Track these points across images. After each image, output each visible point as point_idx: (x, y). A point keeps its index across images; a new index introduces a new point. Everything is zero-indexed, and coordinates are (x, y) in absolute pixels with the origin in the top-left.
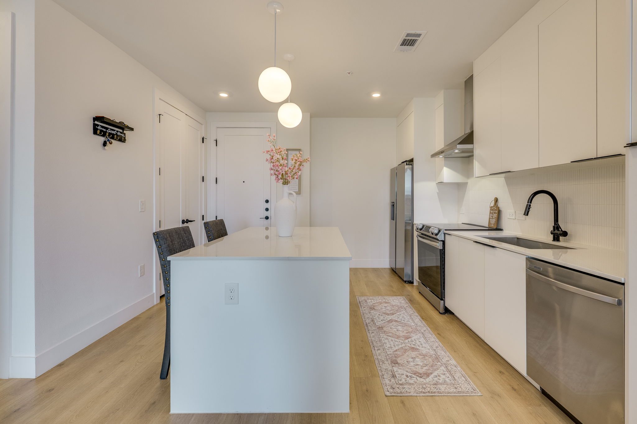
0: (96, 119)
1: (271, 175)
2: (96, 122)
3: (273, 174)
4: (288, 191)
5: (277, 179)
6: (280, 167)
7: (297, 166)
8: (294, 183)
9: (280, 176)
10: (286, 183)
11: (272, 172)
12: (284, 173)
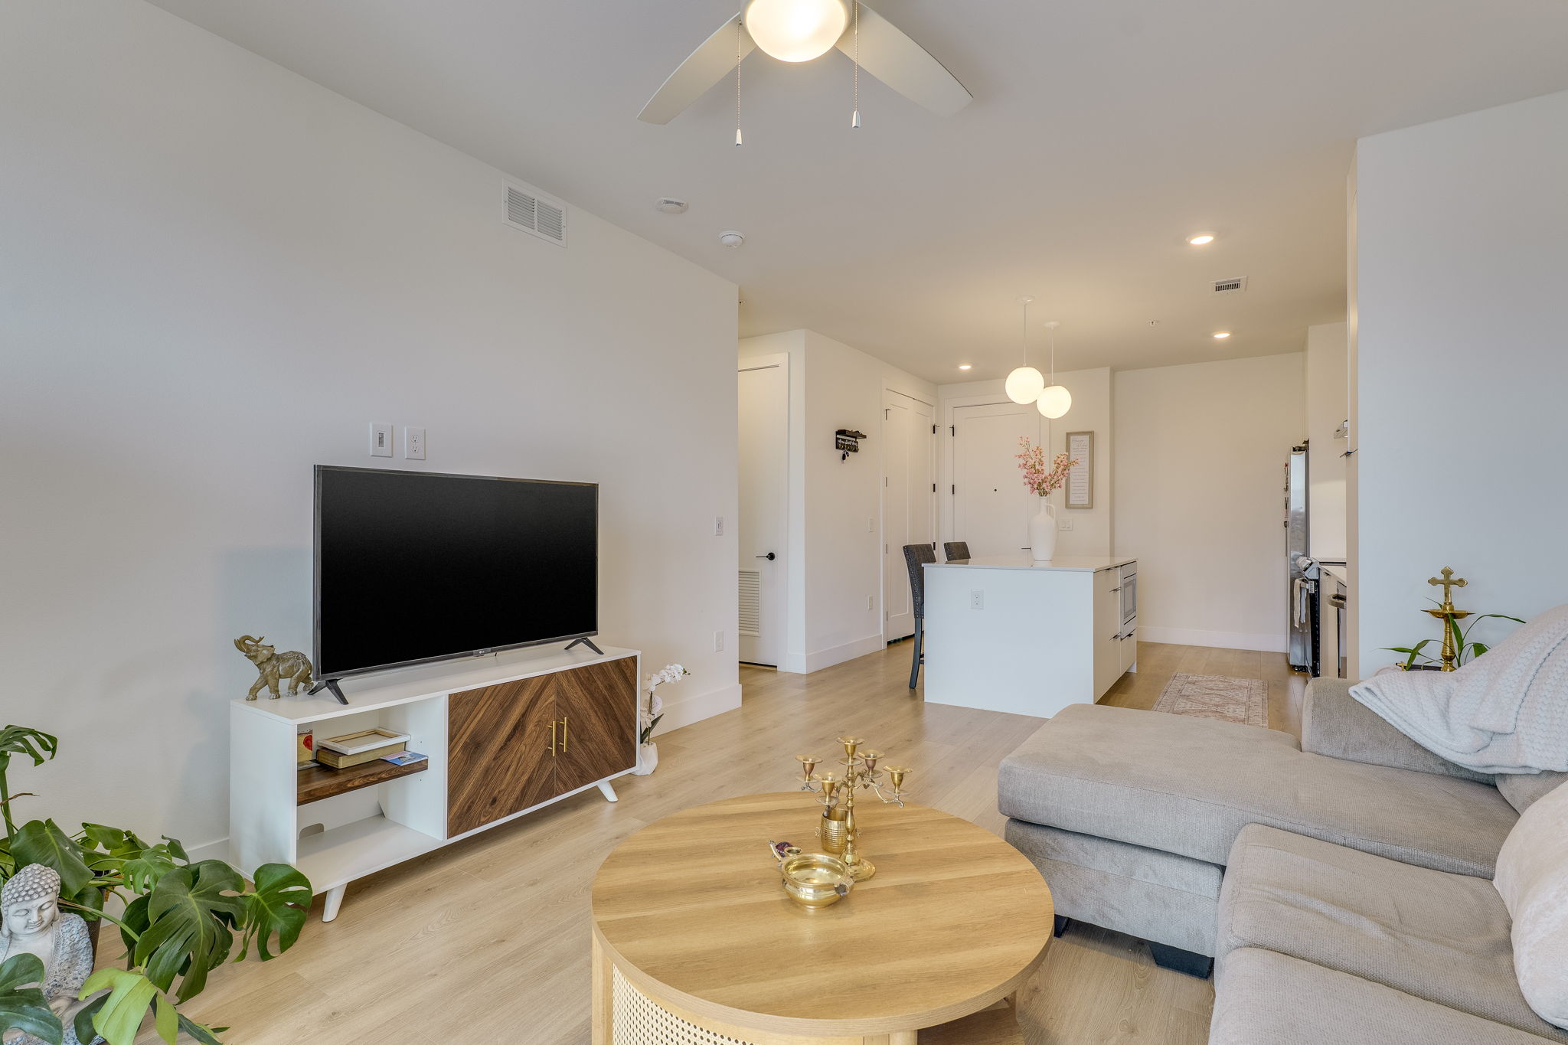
0: (839, 432)
1: (1025, 484)
2: (838, 436)
3: (1027, 483)
4: (1046, 504)
5: (1033, 489)
6: (1035, 475)
7: (1060, 470)
8: (1058, 494)
9: (1035, 486)
10: (1044, 493)
11: (1026, 480)
12: (1040, 481)
